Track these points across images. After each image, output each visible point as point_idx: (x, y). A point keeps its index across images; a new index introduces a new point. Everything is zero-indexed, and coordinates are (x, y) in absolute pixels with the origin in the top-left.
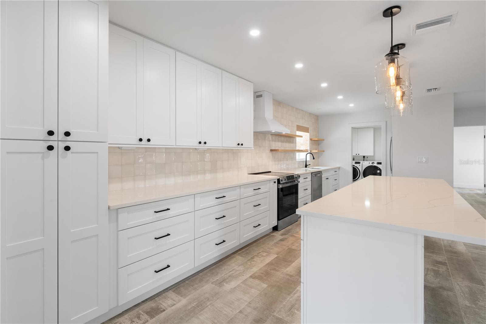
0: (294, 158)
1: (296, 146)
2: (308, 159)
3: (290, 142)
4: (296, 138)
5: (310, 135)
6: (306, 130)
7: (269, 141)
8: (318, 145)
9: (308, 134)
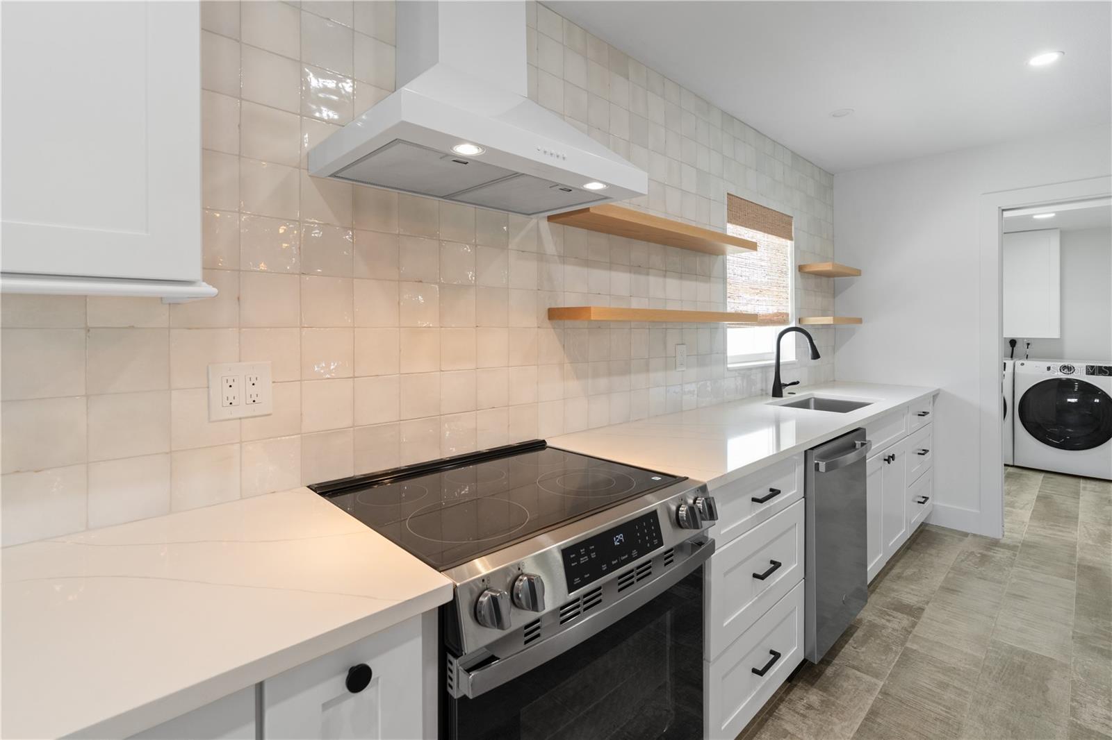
0: (714, 354)
1: (725, 297)
2: (788, 355)
3: (685, 273)
4: (723, 253)
5: (797, 248)
6: (778, 225)
7: (541, 257)
8: (834, 295)
9: (789, 245)
